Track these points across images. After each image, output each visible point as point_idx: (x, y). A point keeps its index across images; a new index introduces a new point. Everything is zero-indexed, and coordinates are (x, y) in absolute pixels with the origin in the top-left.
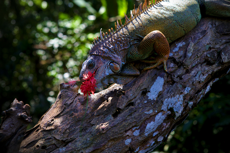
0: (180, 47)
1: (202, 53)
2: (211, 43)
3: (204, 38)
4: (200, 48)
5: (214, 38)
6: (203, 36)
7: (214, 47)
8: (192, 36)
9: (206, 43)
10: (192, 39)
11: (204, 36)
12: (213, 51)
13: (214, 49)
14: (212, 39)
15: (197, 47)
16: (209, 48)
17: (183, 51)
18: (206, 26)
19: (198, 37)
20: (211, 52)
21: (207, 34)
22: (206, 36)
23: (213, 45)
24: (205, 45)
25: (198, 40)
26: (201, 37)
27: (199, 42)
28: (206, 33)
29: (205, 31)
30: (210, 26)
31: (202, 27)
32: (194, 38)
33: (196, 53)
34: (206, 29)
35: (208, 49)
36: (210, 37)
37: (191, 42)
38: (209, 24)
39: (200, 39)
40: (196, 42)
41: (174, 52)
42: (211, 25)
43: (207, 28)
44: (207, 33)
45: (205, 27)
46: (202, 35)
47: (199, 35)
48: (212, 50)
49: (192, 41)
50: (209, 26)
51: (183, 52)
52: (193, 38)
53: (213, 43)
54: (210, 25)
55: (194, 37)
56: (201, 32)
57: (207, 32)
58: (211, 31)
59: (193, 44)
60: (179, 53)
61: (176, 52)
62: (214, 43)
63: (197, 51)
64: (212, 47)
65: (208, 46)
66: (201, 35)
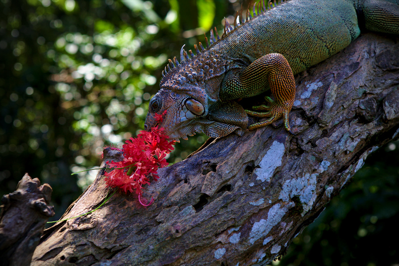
0: (314, 90)
1: (350, 102)
2: (367, 85)
3: (354, 76)
4: (348, 93)
5: (372, 76)
6: (354, 73)
7: (371, 92)
8: (334, 72)
9: (359, 84)
10: (334, 77)
11: (356, 72)
12: (370, 99)
13: (372, 96)
14: (369, 78)
15: (342, 92)
16: (363, 93)
17: (318, 98)
18: (360, 56)
19: (345, 74)
20: (366, 101)
21: (361, 70)
22: (358, 72)
23: (370, 89)
24: (357, 88)
25: (346, 78)
26: (350, 74)
27: (347, 82)
28: (359, 67)
29: (358, 63)
30: (366, 55)
31: (352, 57)
32: (338, 76)
33: (341, 101)
34: (359, 61)
35: (362, 96)
36: (365, 74)
37: (332, 82)
38: (364, 52)
39: (349, 77)
40: (342, 83)
41: (302, 99)
42: (368, 53)
43: (360, 58)
44: (361, 67)
45: (358, 56)
46: (352, 71)
47: (347, 70)
48: (369, 97)
49: (335, 81)
50: (364, 55)
51: (318, 100)
52: (335, 75)
53: (370, 84)
54: (366, 53)
55: (339, 73)
56: (351, 66)
57: (360, 65)
58: (367, 64)
59: (336, 86)
60: (312, 102)
61: (305, 99)
62: (373, 86)
63: (342, 98)
64: (369, 92)
65: (362, 91)
66: (350, 70)
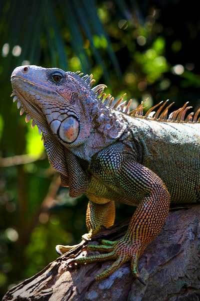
0: (117, 278)
1: (165, 299)
2: (188, 276)
3: (173, 262)
4: (162, 285)
5: (197, 265)
6: (173, 258)
7: (193, 286)
8: (146, 255)
9: (178, 274)
10: (146, 262)
11: (175, 257)
12: (191, 296)
13: (195, 291)
14: (192, 267)
15: (155, 283)
16: (183, 287)
17: (121, 290)
18: (182, 235)
19: (161, 259)
20: (186, 298)
21: (182, 255)
22: (179, 258)
23: (193, 282)
24: (175, 279)
25: (161, 265)
26: (167, 260)
27: (162, 270)
28: (180, 251)
29: (178, 246)
30: (191, 235)
31: (173, 236)
32: (151, 261)
33: (153, 296)
34: (180, 243)
35: (181, 290)
36: (187, 260)
37: (143, 269)
38: (189, 231)
39: (165, 264)
40: (155, 271)
41: (100, 290)
43: (183, 239)
44: (183, 251)
45: (180, 236)
46: (170, 256)
47: (164, 253)
48: (190, 292)
49: (146, 268)
50: (189, 235)
51: (122, 292)
52: (148, 260)
53: (192, 276)
55: (153, 257)
56: (170, 249)
57: (182, 248)
58: (191, 247)
59: (147, 274)
60: (114, 294)
61: (105, 290)
62: (196, 278)
63: (154, 292)
64: (190, 285)
65: (181, 283)
66: (168, 254)
